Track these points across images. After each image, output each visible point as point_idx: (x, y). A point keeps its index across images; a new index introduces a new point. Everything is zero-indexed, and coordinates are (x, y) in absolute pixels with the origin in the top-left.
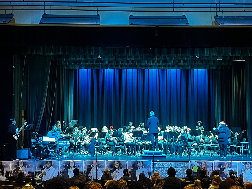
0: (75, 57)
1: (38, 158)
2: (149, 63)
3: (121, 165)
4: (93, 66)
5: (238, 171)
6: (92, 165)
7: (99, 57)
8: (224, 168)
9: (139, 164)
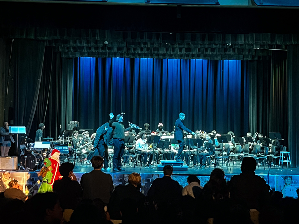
0: (75, 42)
1: (28, 168)
2: (168, 51)
4: (99, 53)
7: (106, 42)
9: (154, 177)
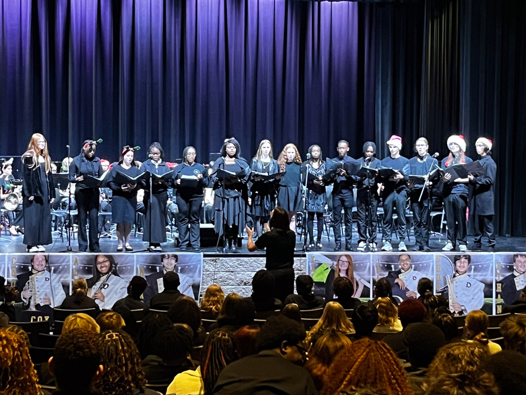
3: (116, 265)
5: (437, 281)
6: (33, 266)
8: (400, 272)
9: (165, 261)
